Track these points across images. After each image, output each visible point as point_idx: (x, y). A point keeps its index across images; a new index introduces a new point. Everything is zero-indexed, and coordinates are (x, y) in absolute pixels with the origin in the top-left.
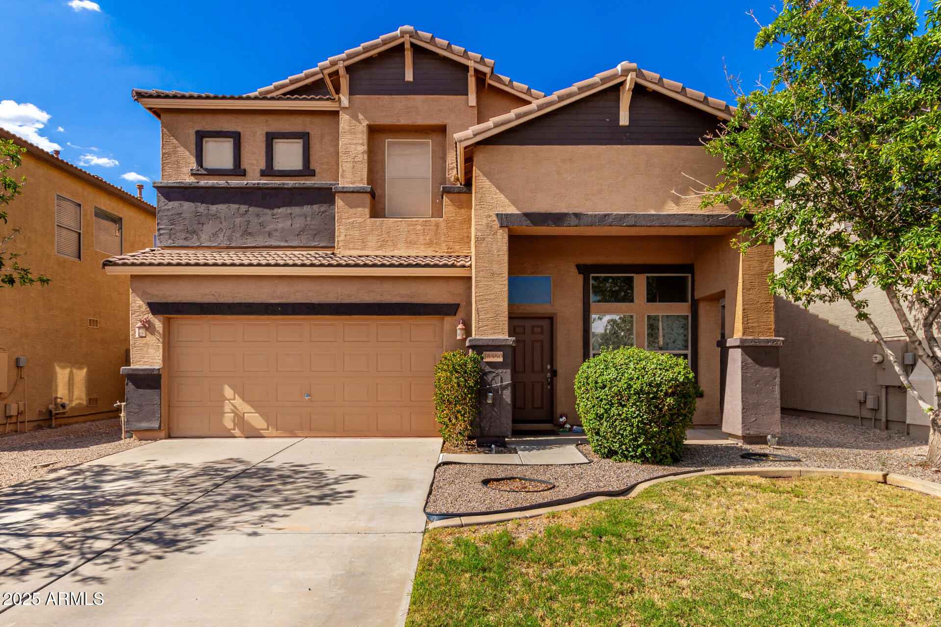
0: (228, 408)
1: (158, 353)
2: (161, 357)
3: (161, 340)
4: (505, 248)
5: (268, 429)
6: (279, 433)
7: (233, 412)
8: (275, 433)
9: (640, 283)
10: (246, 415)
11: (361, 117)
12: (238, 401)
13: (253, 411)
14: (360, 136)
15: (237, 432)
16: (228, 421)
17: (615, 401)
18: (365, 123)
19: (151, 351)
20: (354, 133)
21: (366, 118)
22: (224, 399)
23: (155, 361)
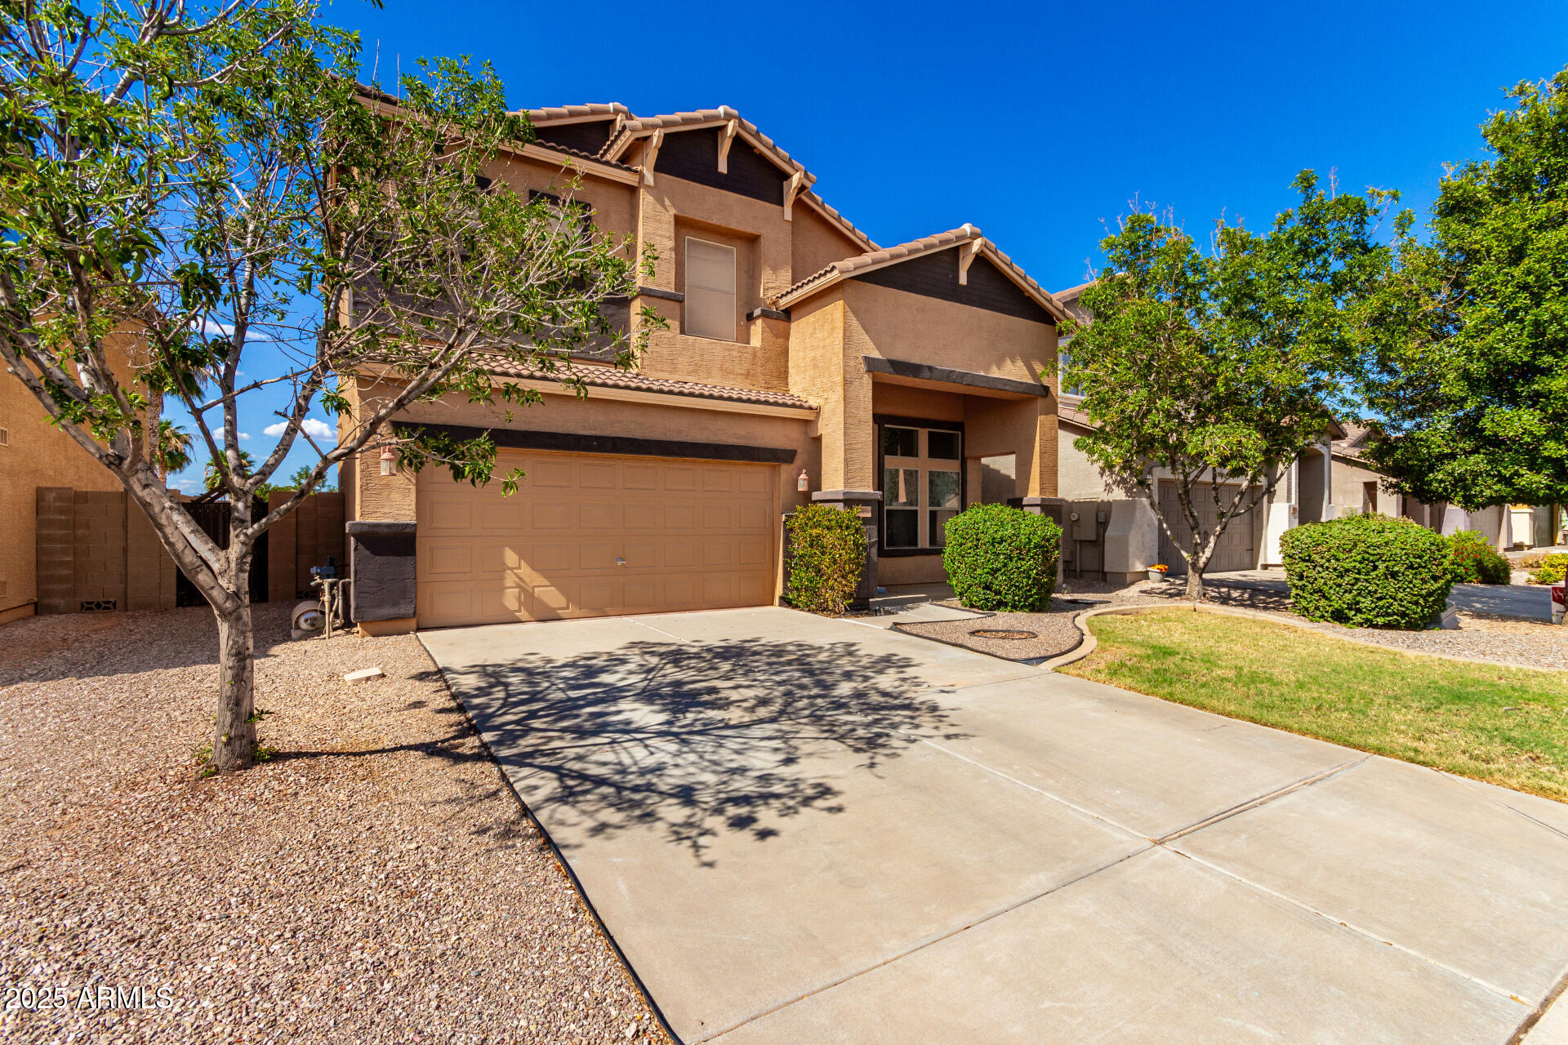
0: (510, 580)
1: (408, 500)
2: (413, 506)
3: (414, 481)
4: (870, 394)
5: (567, 608)
6: (584, 612)
7: (518, 586)
8: (577, 613)
9: (923, 436)
10: (536, 590)
11: (667, 202)
12: (525, 571)
13: (547, 583)
14: (665, 226)
15: (523, 614)
16: (511, 600)
17: (1015, 554)
18: (673, 211)
19: (396, 496)
20: (660, 221)
21: (674, 205)
22: (505, 568)
23: (403, 512)
